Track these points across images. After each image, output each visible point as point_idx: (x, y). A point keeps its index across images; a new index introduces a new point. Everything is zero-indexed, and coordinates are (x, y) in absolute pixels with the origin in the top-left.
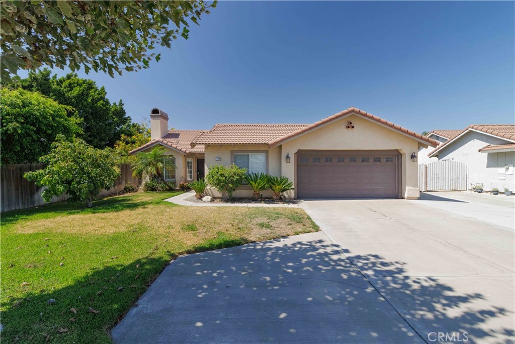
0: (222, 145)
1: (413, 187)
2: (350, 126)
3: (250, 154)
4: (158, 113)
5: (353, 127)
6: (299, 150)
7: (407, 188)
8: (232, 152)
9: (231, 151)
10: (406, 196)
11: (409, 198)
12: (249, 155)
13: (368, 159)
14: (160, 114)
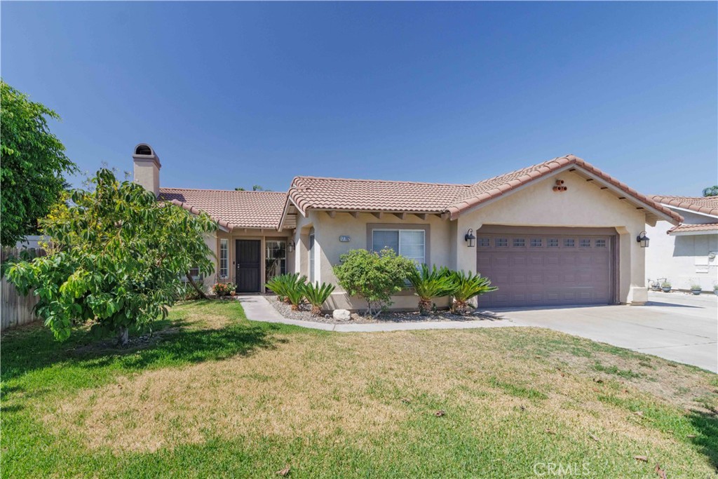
0: (352, 213)
1: (639, 286)
2: (559, 186)
3: (400, 230)
4: (150, 153)
5: (565, 189)
6: (484, 226)
7: (632, 288)
8: (369, 226)
9: (367, 224)
10: (630, 299)
11: (634, 304)
12: (398, 232)
13: (573, 241)
14: (152, 156)
